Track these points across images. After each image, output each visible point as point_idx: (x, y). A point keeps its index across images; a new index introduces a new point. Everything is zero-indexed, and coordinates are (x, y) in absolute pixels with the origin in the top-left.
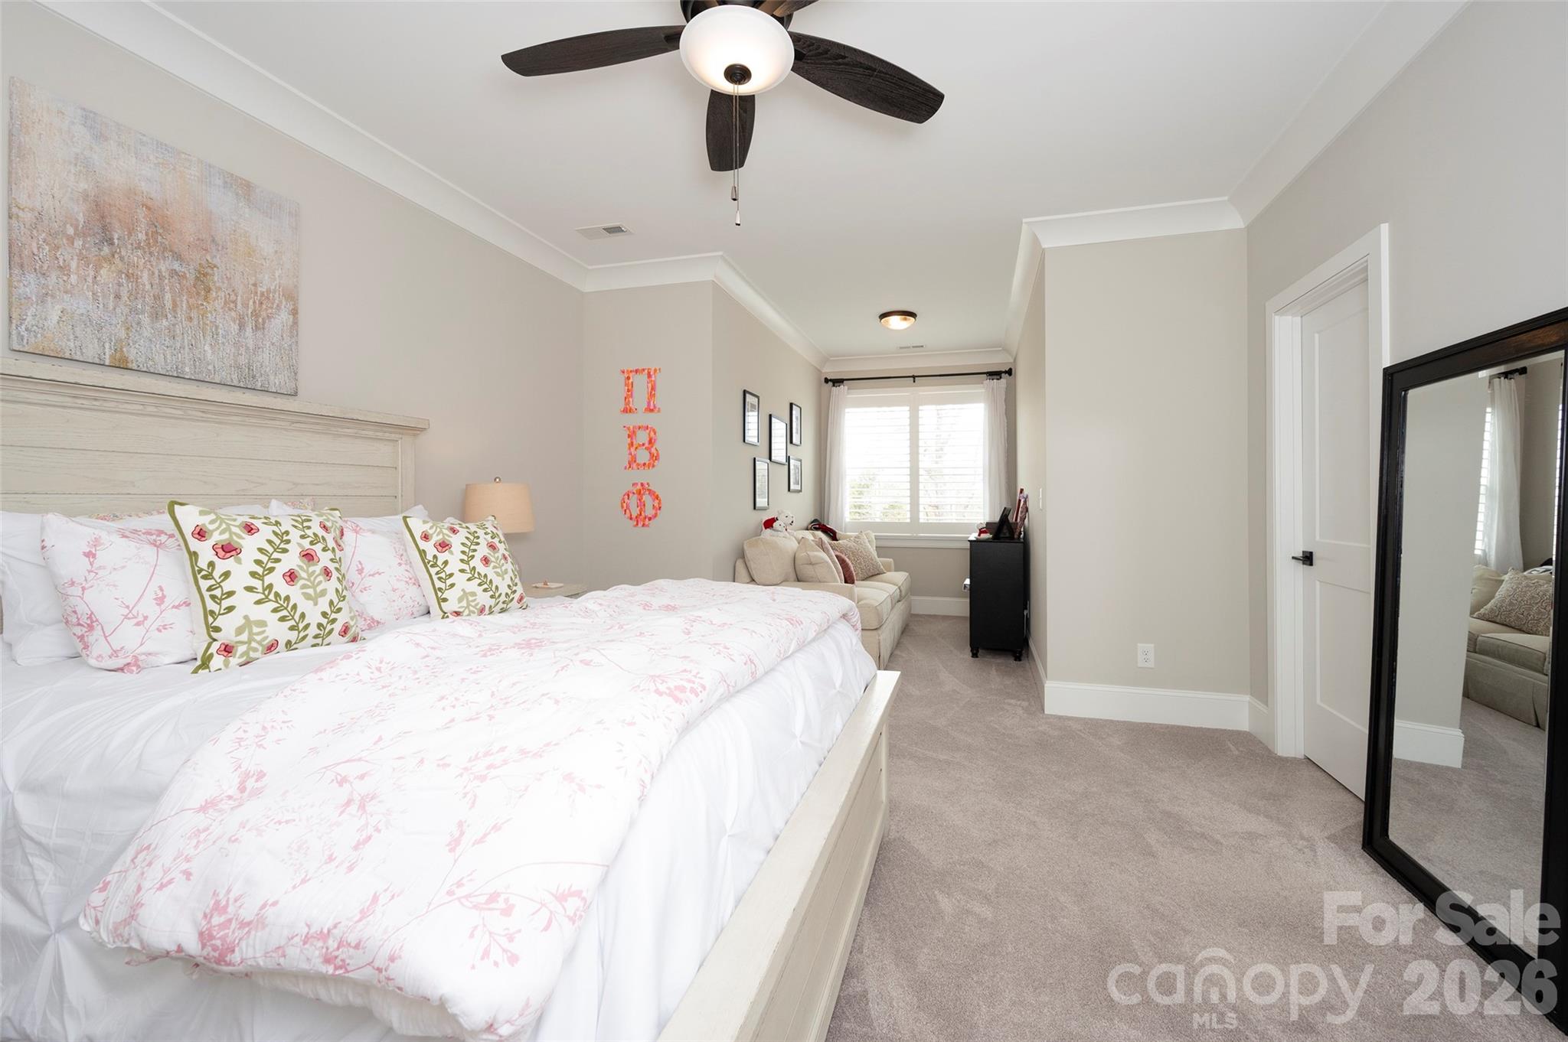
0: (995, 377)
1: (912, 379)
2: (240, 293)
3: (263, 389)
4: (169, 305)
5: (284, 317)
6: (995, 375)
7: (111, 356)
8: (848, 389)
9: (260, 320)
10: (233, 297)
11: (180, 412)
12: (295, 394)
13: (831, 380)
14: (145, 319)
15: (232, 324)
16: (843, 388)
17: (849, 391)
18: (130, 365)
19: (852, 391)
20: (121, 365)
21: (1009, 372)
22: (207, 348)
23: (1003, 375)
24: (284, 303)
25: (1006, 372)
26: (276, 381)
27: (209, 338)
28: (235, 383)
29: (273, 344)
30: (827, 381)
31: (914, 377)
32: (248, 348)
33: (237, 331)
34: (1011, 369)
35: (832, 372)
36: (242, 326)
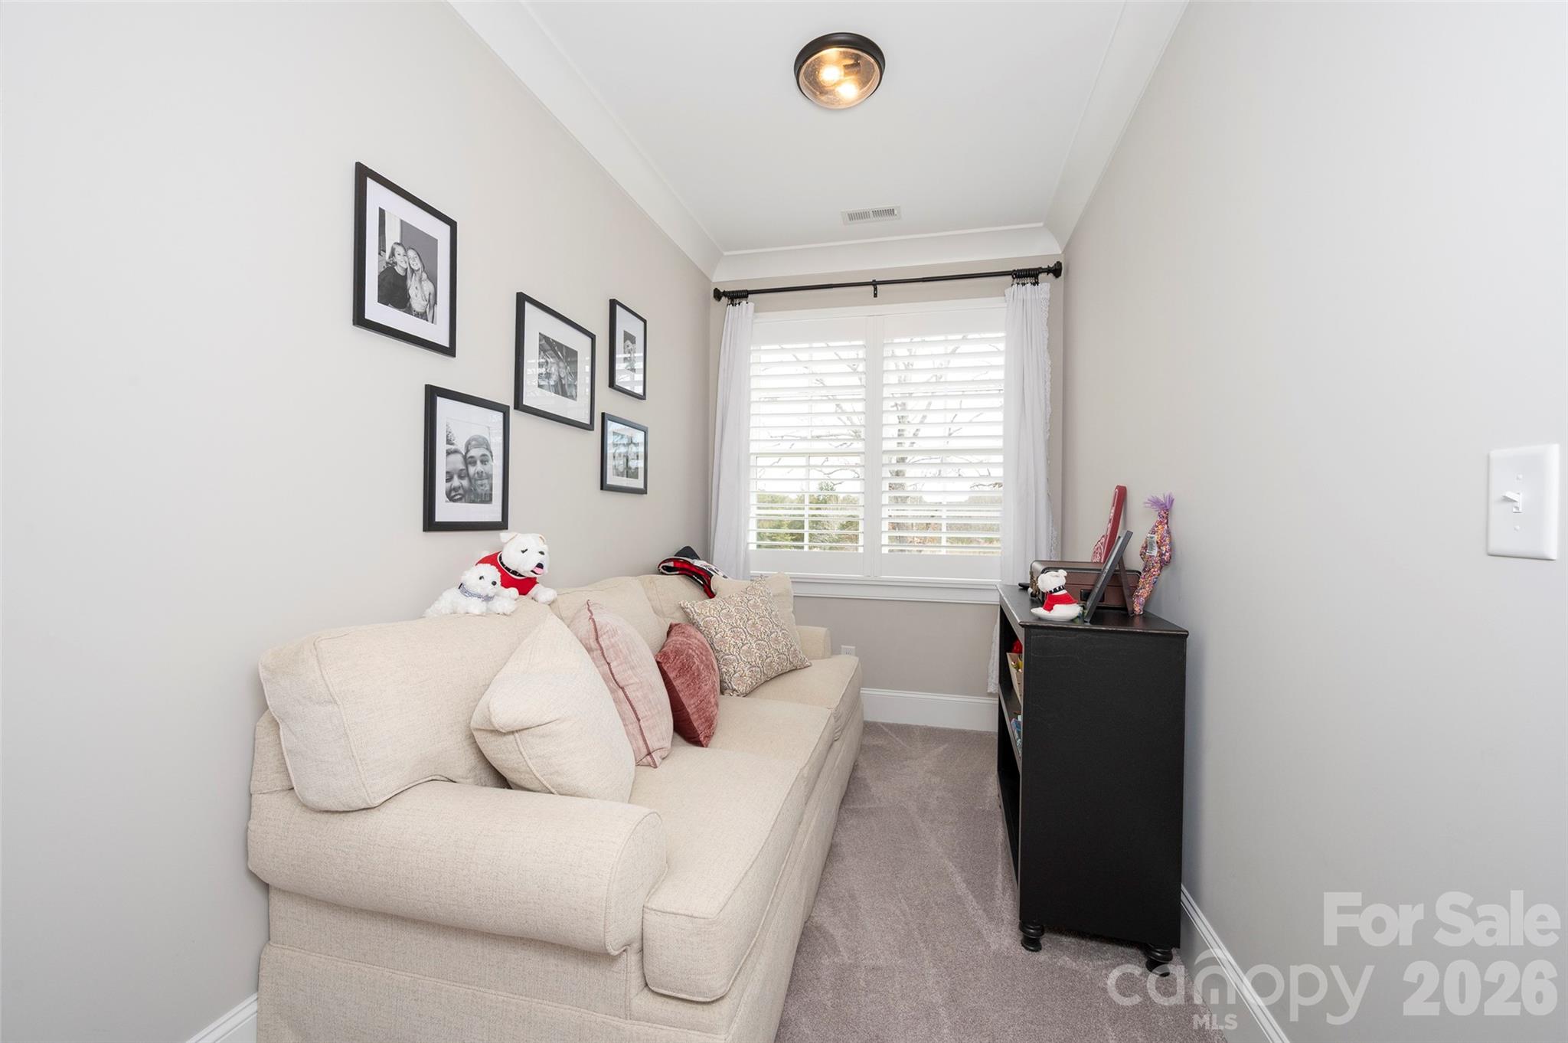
0: (1028, 280)
1: (871, 288)
6: (1027, 275)
8: (756, 311)
13: (725, 294)
16: (746, 307)
17: (757, 314)
19: (760, 314)
21: (1056, 271)
23: (1042, 276)
25: (1048, 271)
30: (718, 295)
31: (875, 284)
34: (1059, 264)
35: (727, 278)
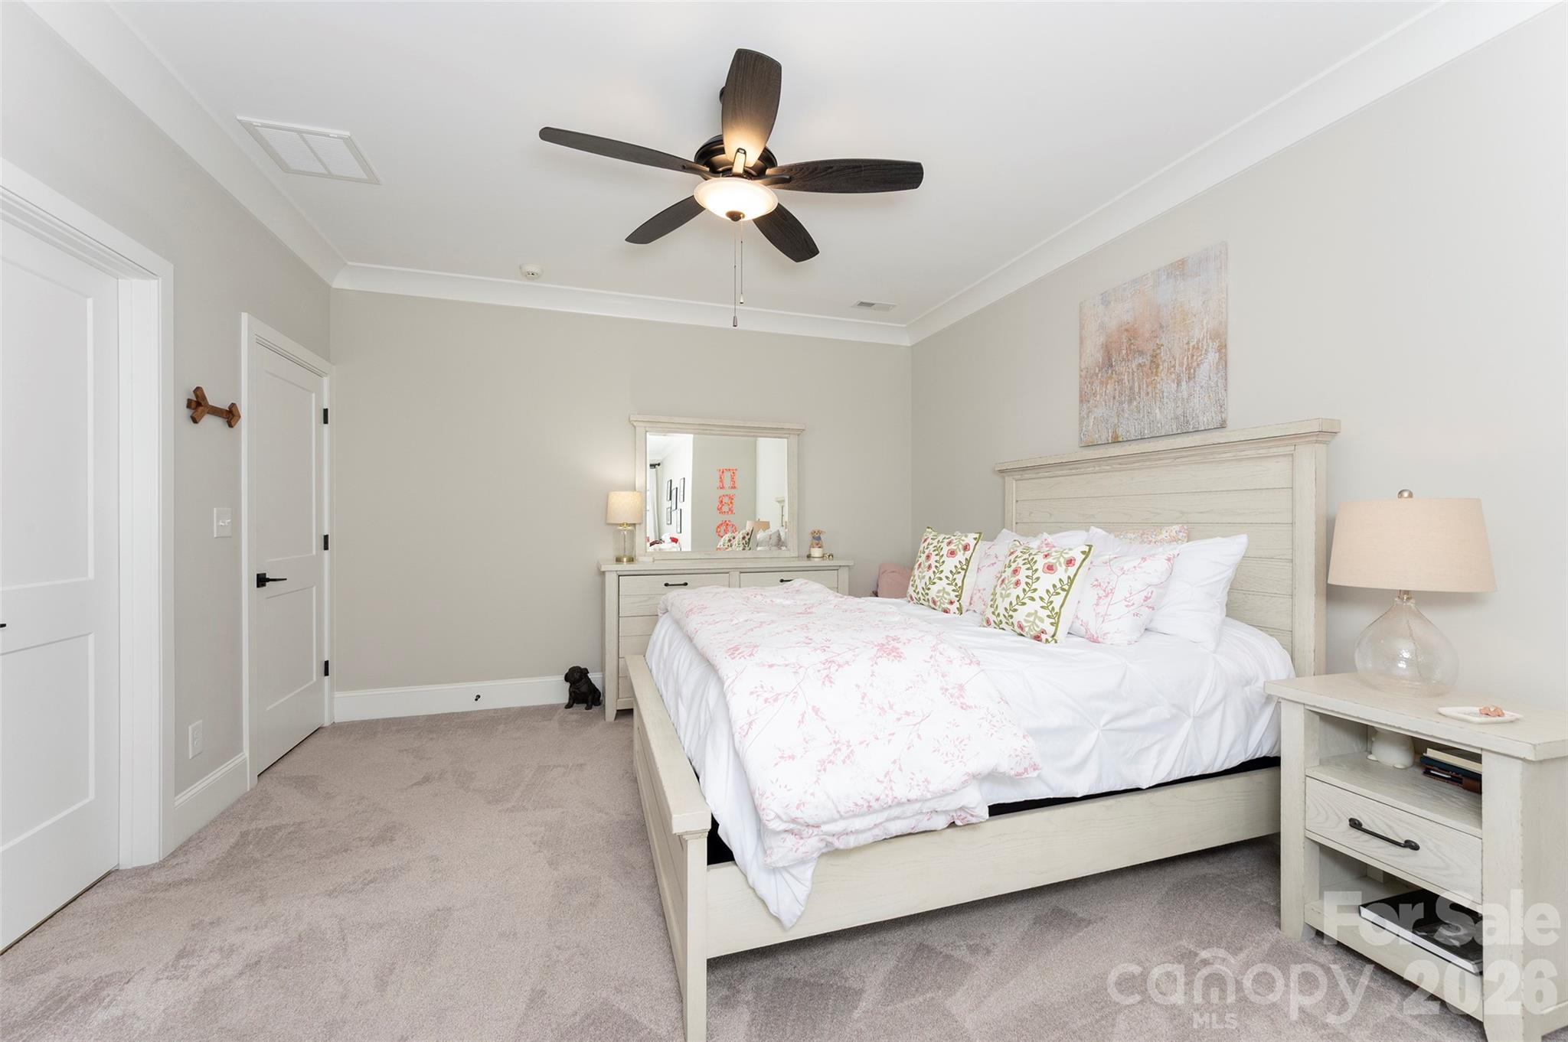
2: (1178, 356)
3: (1195, 430)
4: (1137, 390)
5: (1212, 357)
7: (1112, 437)
9: (1192, 371)
10: (1173, 363)
11: (1109, 467)
12: (1222, 426)
14: (1126, 406)
15: (1172, 384)
18: (1120, 439)
20: (1116, 441)
22: (1157, 411)
24: (1211, 344)
26: (1204, 420)
27: (1158, 404)
28: (1175, 432)
29: (1202, 387)
32: (1183, 399)
33: (1176, 389)
36: (1179, 384)
